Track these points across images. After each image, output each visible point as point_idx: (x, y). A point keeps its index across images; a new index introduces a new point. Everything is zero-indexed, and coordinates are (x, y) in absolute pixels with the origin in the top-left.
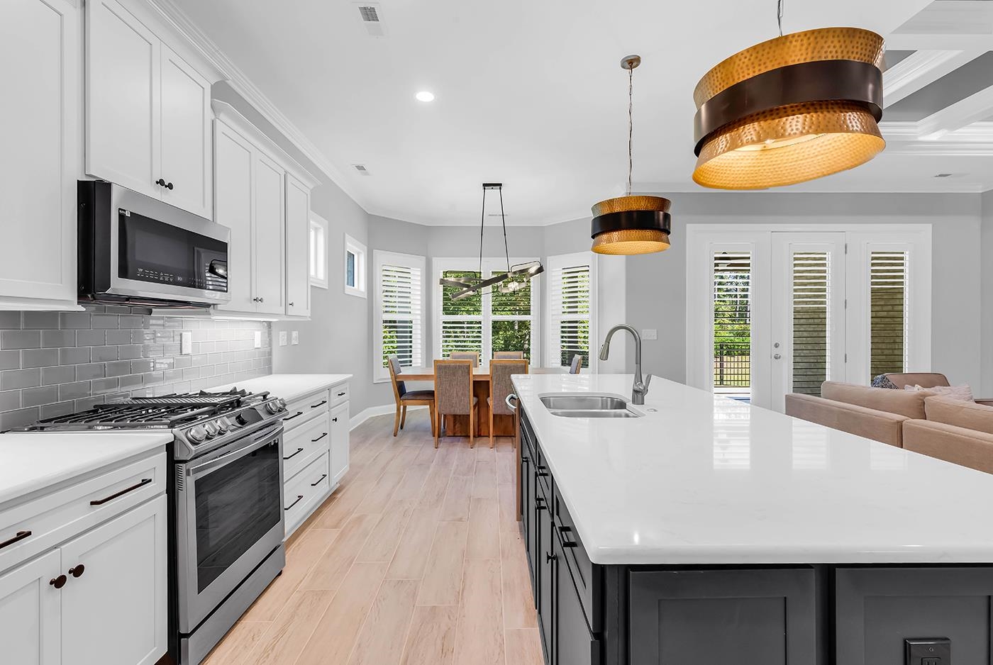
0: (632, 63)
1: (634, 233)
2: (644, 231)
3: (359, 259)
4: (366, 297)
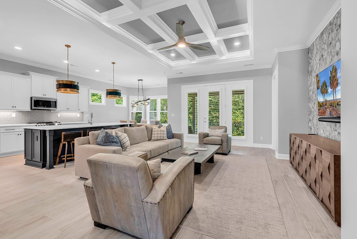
3: (124, 98)
4: (126, 107)
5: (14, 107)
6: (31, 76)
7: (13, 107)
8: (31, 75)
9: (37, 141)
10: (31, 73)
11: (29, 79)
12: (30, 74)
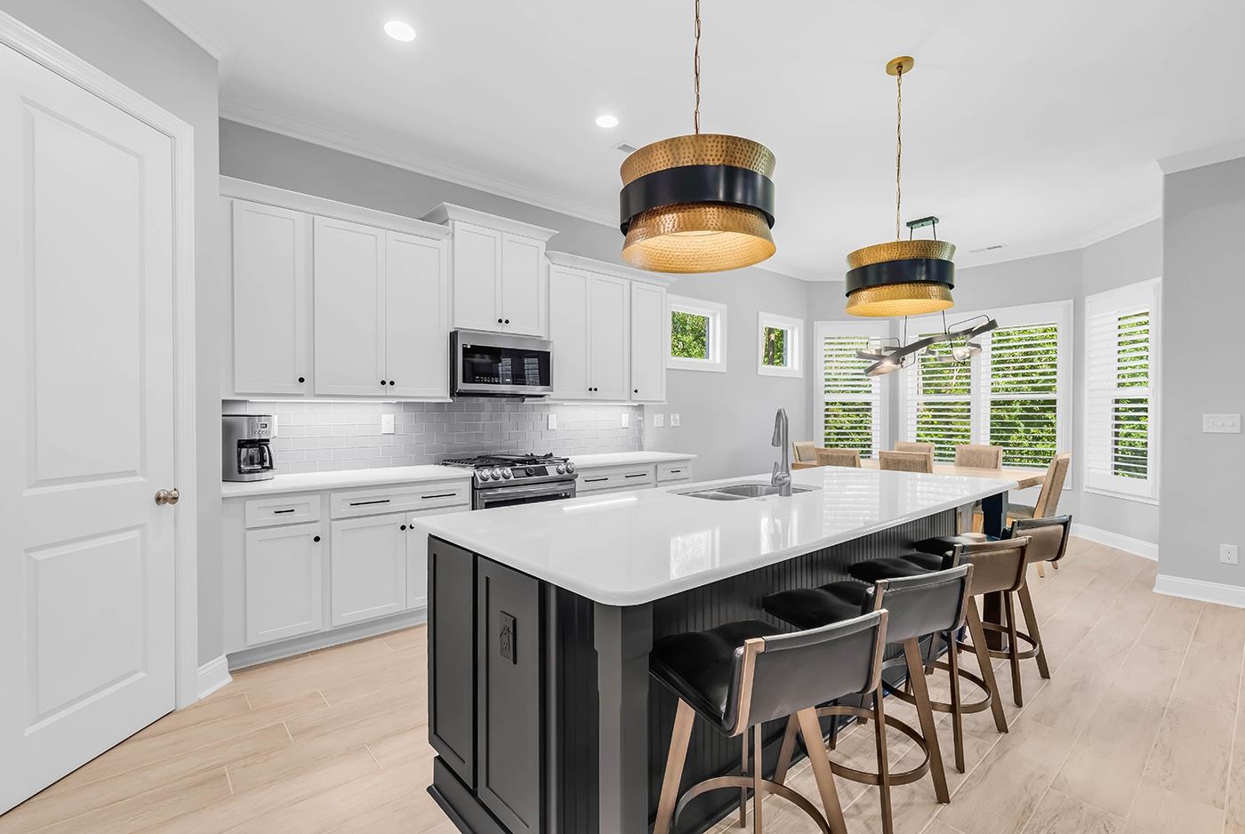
0: (900, 66)
1: (885, 290)
2: (895, 287)
3: (792, 334)
4: (801, 377)
5: (388, 383)
6: (453, 228)
7: (383, 383)
8: (450, 222)
9: (515, 662)
10: (453, 210)
11: (445, 243)
12: (451, 215)
